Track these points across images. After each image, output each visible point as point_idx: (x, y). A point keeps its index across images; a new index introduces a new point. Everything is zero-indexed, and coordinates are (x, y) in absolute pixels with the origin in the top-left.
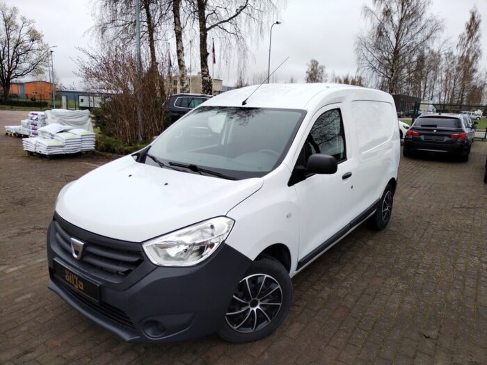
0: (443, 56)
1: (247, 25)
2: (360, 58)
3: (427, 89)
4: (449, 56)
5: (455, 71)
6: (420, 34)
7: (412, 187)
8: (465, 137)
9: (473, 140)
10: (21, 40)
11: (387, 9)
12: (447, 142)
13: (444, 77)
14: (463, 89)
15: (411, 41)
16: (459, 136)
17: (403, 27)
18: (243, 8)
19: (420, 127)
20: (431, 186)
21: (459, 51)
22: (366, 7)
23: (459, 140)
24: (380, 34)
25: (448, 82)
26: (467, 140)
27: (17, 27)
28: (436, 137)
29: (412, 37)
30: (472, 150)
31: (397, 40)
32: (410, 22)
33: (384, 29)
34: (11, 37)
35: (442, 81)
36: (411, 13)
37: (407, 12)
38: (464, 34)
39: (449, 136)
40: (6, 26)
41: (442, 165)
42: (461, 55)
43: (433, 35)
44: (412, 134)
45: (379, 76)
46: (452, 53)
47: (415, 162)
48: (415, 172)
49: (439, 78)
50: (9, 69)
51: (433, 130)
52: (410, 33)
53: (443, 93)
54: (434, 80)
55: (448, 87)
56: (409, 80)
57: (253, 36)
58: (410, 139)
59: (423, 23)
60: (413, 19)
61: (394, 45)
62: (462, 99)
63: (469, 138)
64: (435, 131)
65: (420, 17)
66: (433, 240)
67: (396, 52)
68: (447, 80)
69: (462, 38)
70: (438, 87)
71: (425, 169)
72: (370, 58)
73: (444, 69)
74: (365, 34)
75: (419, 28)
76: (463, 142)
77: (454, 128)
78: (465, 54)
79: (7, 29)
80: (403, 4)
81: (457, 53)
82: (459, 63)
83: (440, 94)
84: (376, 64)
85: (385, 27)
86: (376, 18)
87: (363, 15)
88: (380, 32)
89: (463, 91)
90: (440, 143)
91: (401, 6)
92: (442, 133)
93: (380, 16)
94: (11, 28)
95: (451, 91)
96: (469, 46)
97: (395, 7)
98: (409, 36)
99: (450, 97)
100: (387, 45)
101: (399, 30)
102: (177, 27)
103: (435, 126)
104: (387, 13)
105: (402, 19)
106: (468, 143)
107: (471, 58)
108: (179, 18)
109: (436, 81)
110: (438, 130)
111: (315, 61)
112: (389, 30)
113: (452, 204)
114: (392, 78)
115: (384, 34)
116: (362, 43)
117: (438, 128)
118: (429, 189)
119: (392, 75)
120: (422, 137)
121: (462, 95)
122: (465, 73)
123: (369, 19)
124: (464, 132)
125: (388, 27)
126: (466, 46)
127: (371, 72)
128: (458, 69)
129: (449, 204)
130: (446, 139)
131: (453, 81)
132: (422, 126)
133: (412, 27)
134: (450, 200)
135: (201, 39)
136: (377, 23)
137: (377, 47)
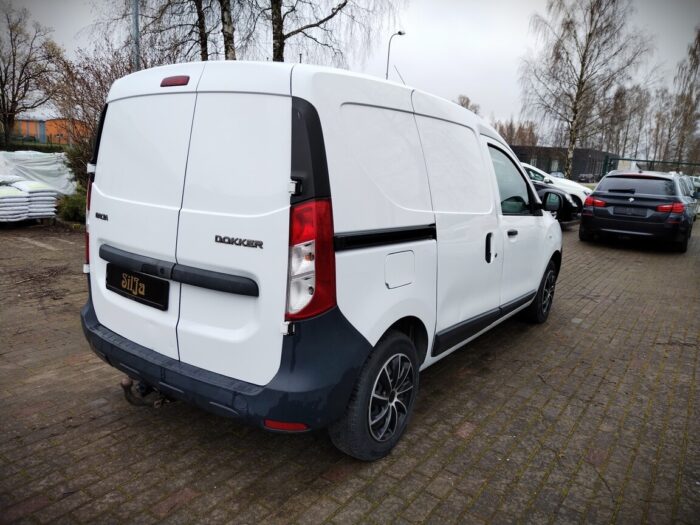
0: (653, 94)
1: (349, 32)
2: (526, 92)
3: (629, 142)
4: (663, 95)
5: (670, 116)
6: (617, 57)
7: (584, 297)
8: (681, 210)
9: (695, 218)
10: (33, 56)
11: (568, 20)
12: (652, 219)
13: (654, 126)
14: (681, 143)
15: (604, 67)
16: (671, 210)
17: (592, 47)
18: (341, 7)
19: (606, 193)
20: (618, 298)
21: (677, 86)
22: (537, 16)
23: (672, 216)
24: (558, 56)
25: (660, 132)
26: (685, 216)
27: (27, 36)
28: (633, 211)
29: (606, 62)
30: (693, 234)
31: (583, 65)
32: (603, 39)
33: (564, 48)
34: (18, 51)
35: (651, 130)
36: (604, 25)
37: (599, 25)
38: (685, 61)
39: (655, 209)
40: (11, 35)
41: (641, 257)
42: (680, 94)
43: (637, 59)
44: (594, 204)
45: (555, 118)
46: (666, 91)
47: (598, 251)
48: (593, 270)
49: (646, 126)
50: (14, 97)
51: (628, 198)
52: (602, 56)
53: (652, 149)
54: (640, 129)
55: (659, 140)
56: (601, 127)
57: (358, 50)
58: (590, 212)
59: (622, 40)
60: (608, 35)
61: (579, 73)
62: (680, 157)
63: (688, 212)
64: (632, 200)
65: (618, 31)
66: (605, 427)
67: (581, 83)
68: (658, 130)
69: (681, 67)
70: (645, 140)
71: (612, 263)
72: (542, 92)
73: (654, 113)
74: (535, 56)
75: (615, 49)
76: (678, 219)
77: (663, 196)
78: (687, 92)
79: (13, 40)
80: (592, 13)
81: (674, 90)
82: (677, 105)
83: (647, 149)
84: (551, 102)
85: (566, 46)
86: (551, 32)
87: (532, 27)
88: (558, 54)
89: (682, 146)
90: (638, 219)
91: (589, 14)
92: (643, 203)
93: (558, 29)
94: (18, 38)
95: (664, 145)
96: (692, 80)
97: (580, 16)
98: (601, 60)
99: (663, 154)
100: (567, 73)
101: (586, 51)
102: (226, 26)
103: (632, 191)
104: (569, 25)
105: (590, 35)
106: (686, 221)
107: (694, 97)
108: (229, 12)
109: (643, 129)
110: (636, 199)
111: (464, 98)
112: (570, 51)
113: (653, 336)
114: (575, 122)
115: (564, 56)
116: (528, 69)
117: (636, 194)
118: (614, 301)
119: (574, 118)
120: (611, 210)
121: (681, 151)
122: (685, 119)
123: (540, 34)
124: (680, 202)
125: (569, 45)
126: (688, 79)
127: (544, 111)
128: (676, 114)
129: (648, 334)
130: (650, 213)
131: (667, 131)
132: (610, 191)
133: (606, 47)
134: (650, 327)
135: (274, 51)
136: (553, 40)
137: (553, 75)
